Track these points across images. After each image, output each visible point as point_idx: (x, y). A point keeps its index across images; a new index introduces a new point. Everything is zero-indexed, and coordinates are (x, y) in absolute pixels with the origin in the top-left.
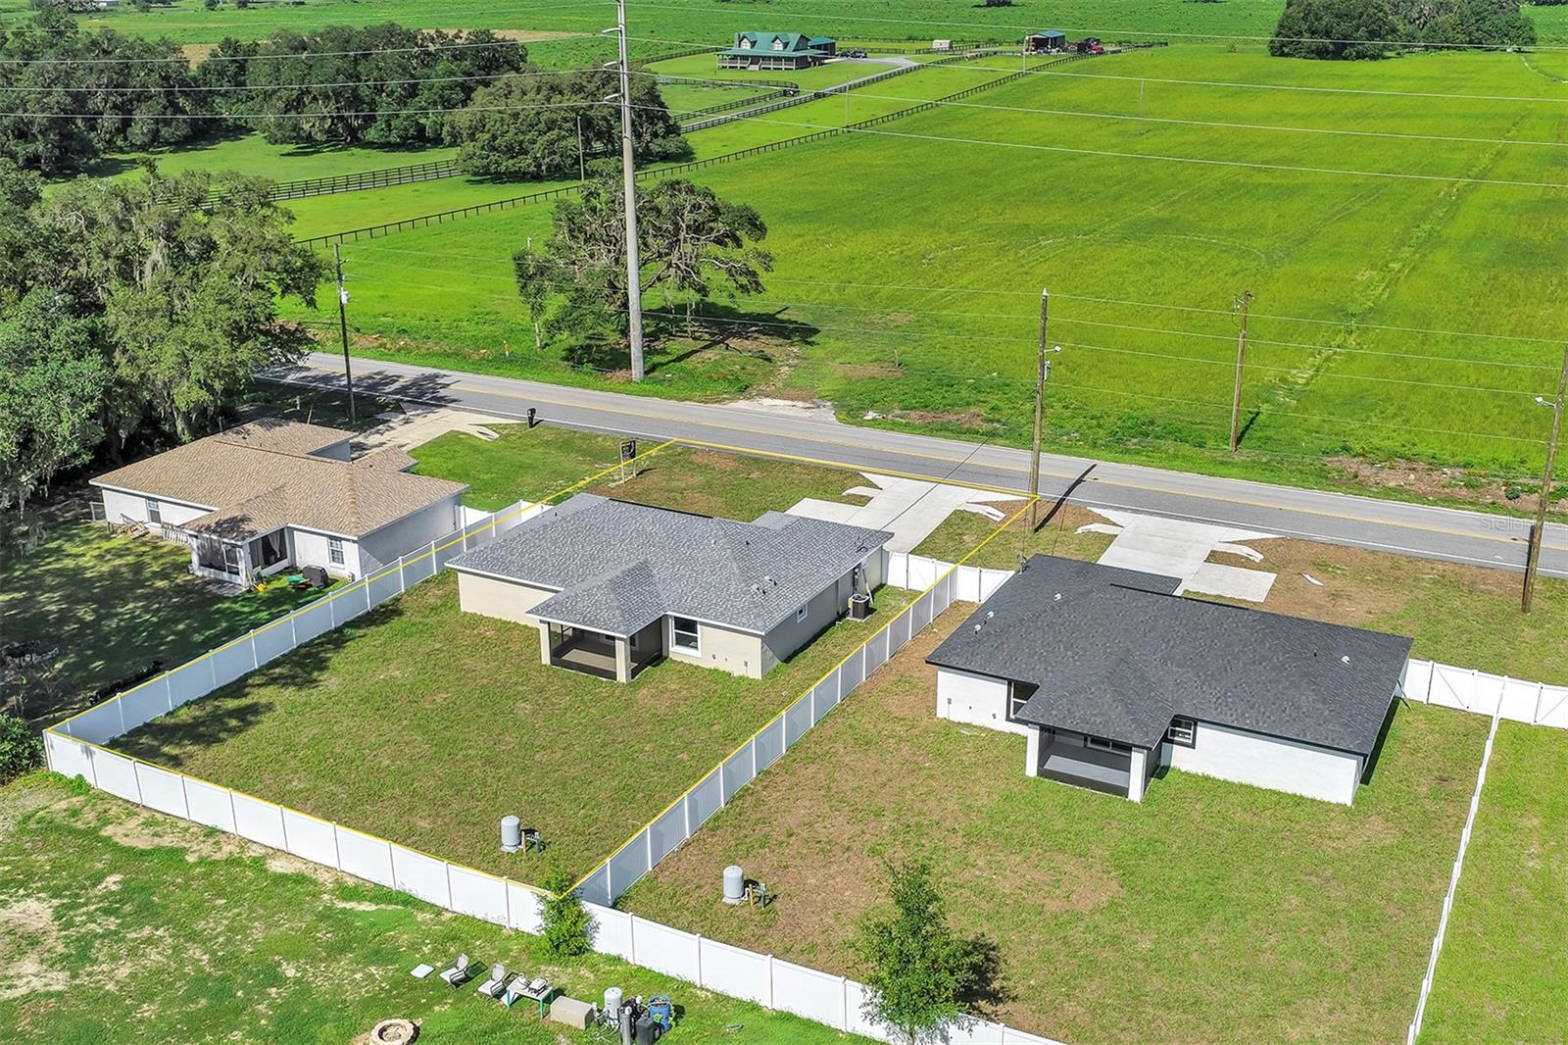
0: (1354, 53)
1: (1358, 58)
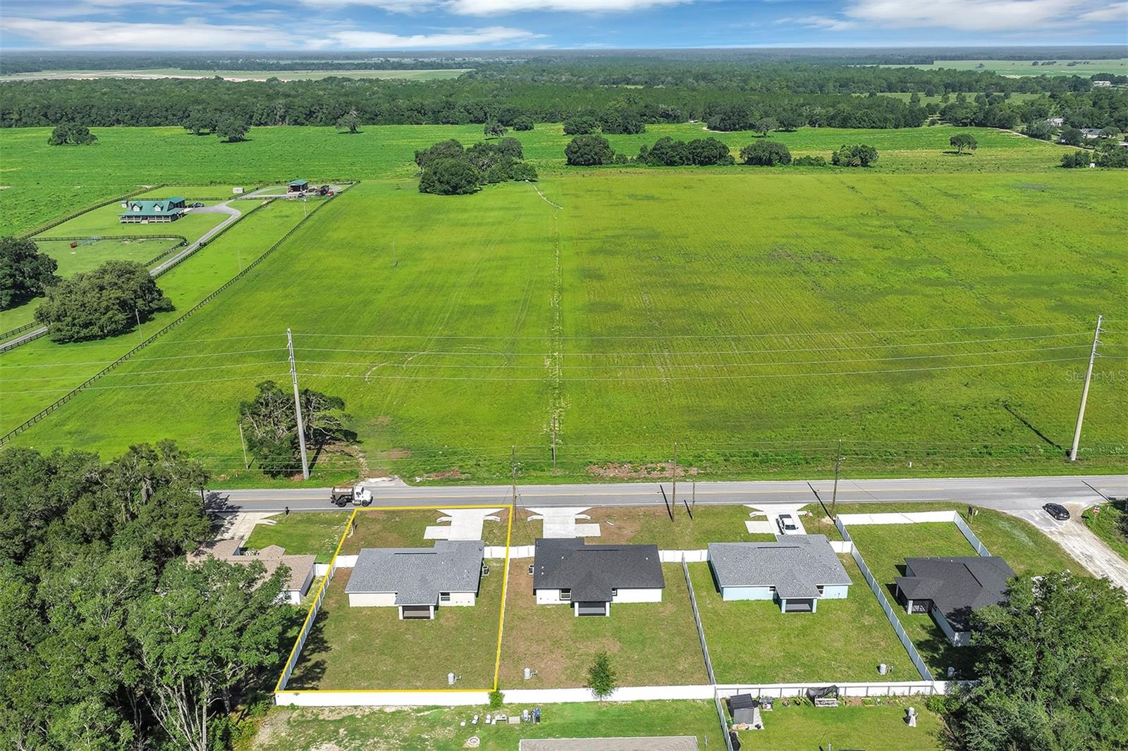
0: (462, 191)
1: (464, 193)
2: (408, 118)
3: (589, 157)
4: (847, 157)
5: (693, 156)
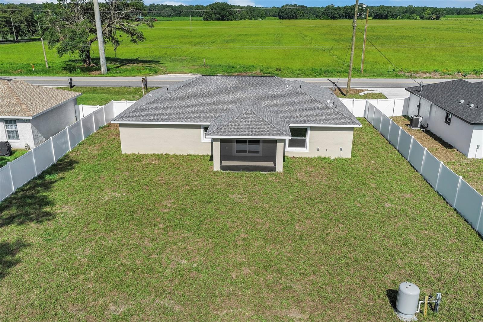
0: (227, 19)
2: (196, 13)
3: (291, 14)
4: (428, 15)
5: (346, 14)
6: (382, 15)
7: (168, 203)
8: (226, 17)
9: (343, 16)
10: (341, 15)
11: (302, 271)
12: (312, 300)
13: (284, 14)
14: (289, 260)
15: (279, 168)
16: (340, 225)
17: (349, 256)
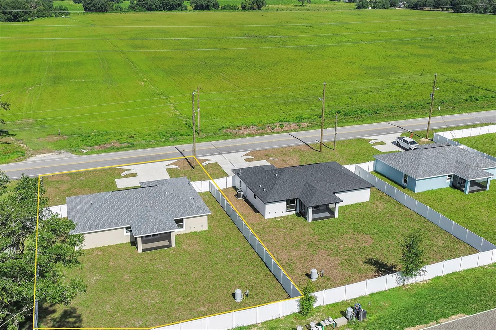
0: (21, 20)
1: (22, 21)
3: (99, 6)
4: (250, 5)
5: (163, 5)
6: (202, 6)
7: (126, 276)
8: (20, 17)
9: (160, 7)
10: (158, 6)
11: (200, 294)
12: (207, 303)
13: (90, 6)
14: (194, 291)
15: (173, 245)
16: (210, 271)
17: (217, 284)
